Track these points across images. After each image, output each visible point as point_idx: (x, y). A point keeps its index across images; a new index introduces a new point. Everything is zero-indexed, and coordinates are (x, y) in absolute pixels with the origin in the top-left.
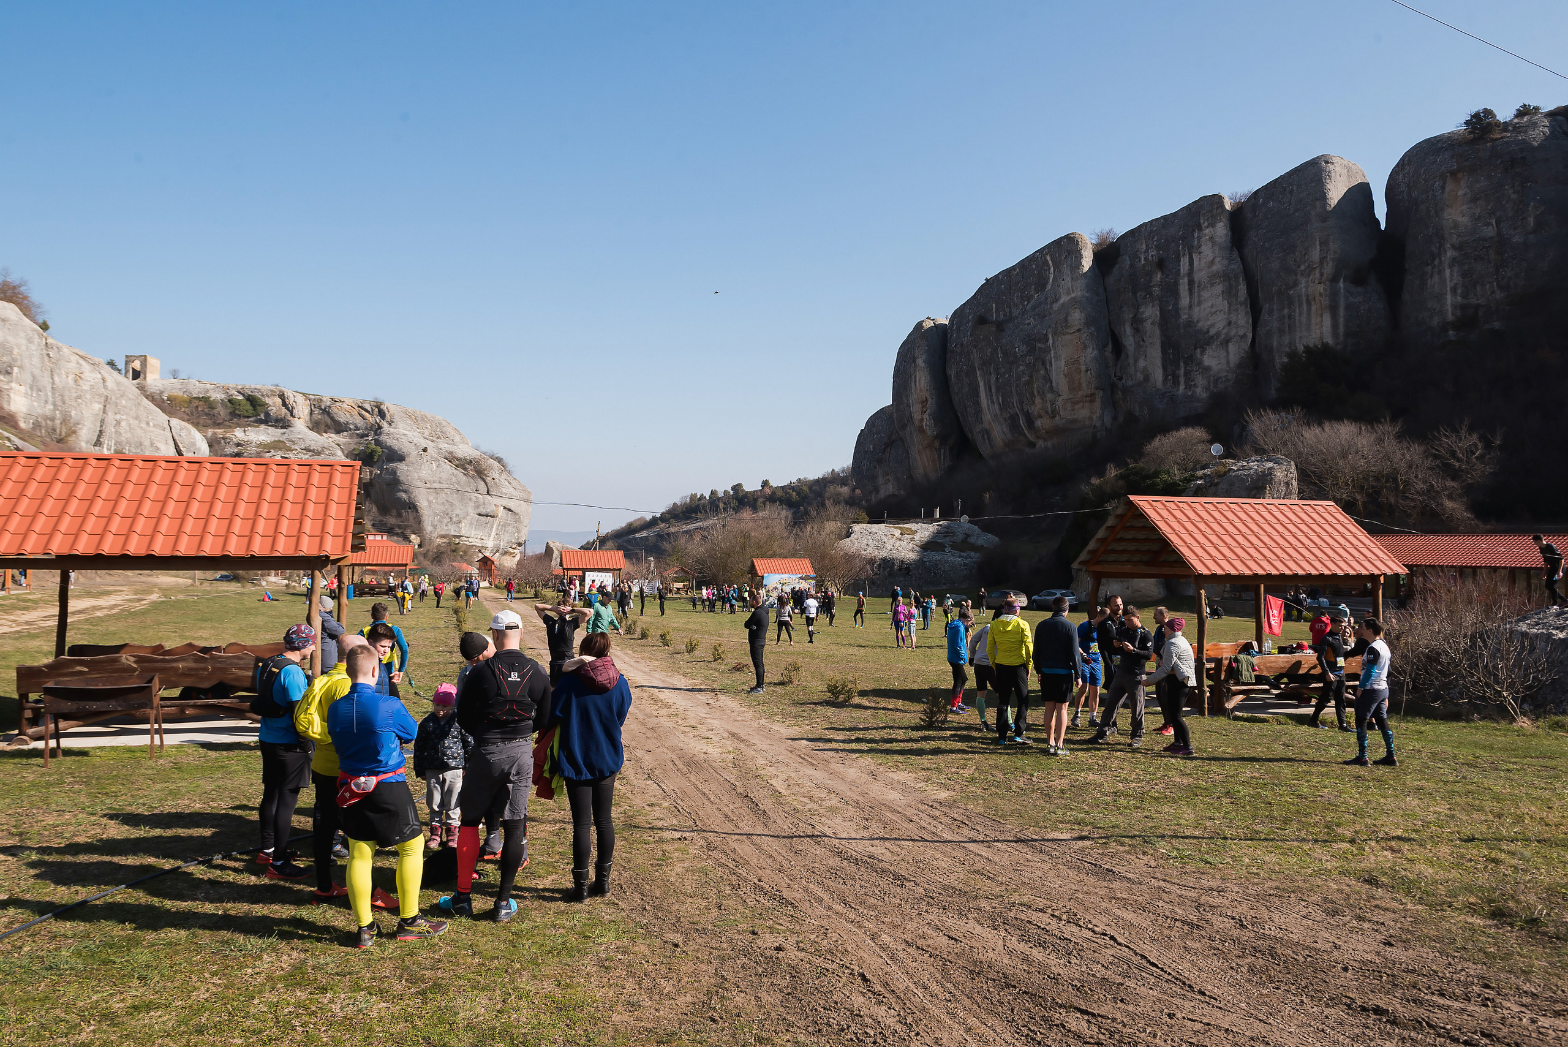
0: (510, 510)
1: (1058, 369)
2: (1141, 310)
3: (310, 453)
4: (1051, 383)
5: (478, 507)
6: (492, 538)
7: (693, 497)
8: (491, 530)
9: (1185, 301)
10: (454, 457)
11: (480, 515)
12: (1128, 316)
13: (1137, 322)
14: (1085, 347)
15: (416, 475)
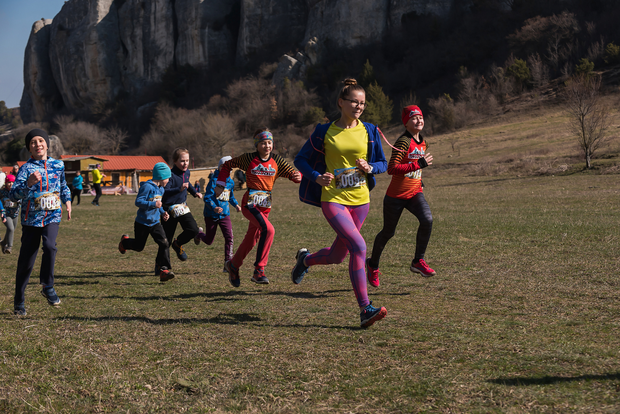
1: (88, 62)
2: (135, 30)
4: (85, 71)
9: (153, 28)
12: (128, 33)
13: (133, 37)
14: (99, 53)
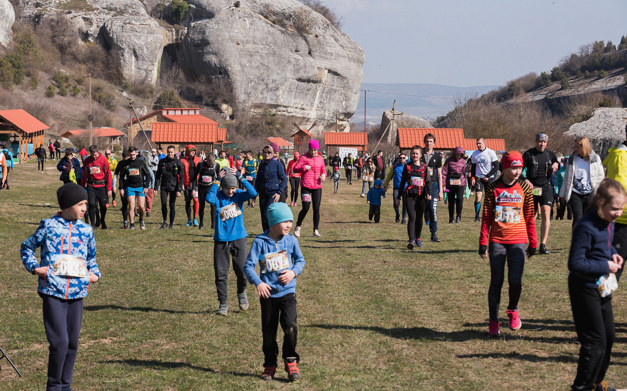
0: (336, 74)
3: (113, 13)
5: (297, 71)
6: (314, 108)
7: (598, 46)
8: (314, 98)
10: (271, 12)
11: (300, 80)
15: (227, 35)
